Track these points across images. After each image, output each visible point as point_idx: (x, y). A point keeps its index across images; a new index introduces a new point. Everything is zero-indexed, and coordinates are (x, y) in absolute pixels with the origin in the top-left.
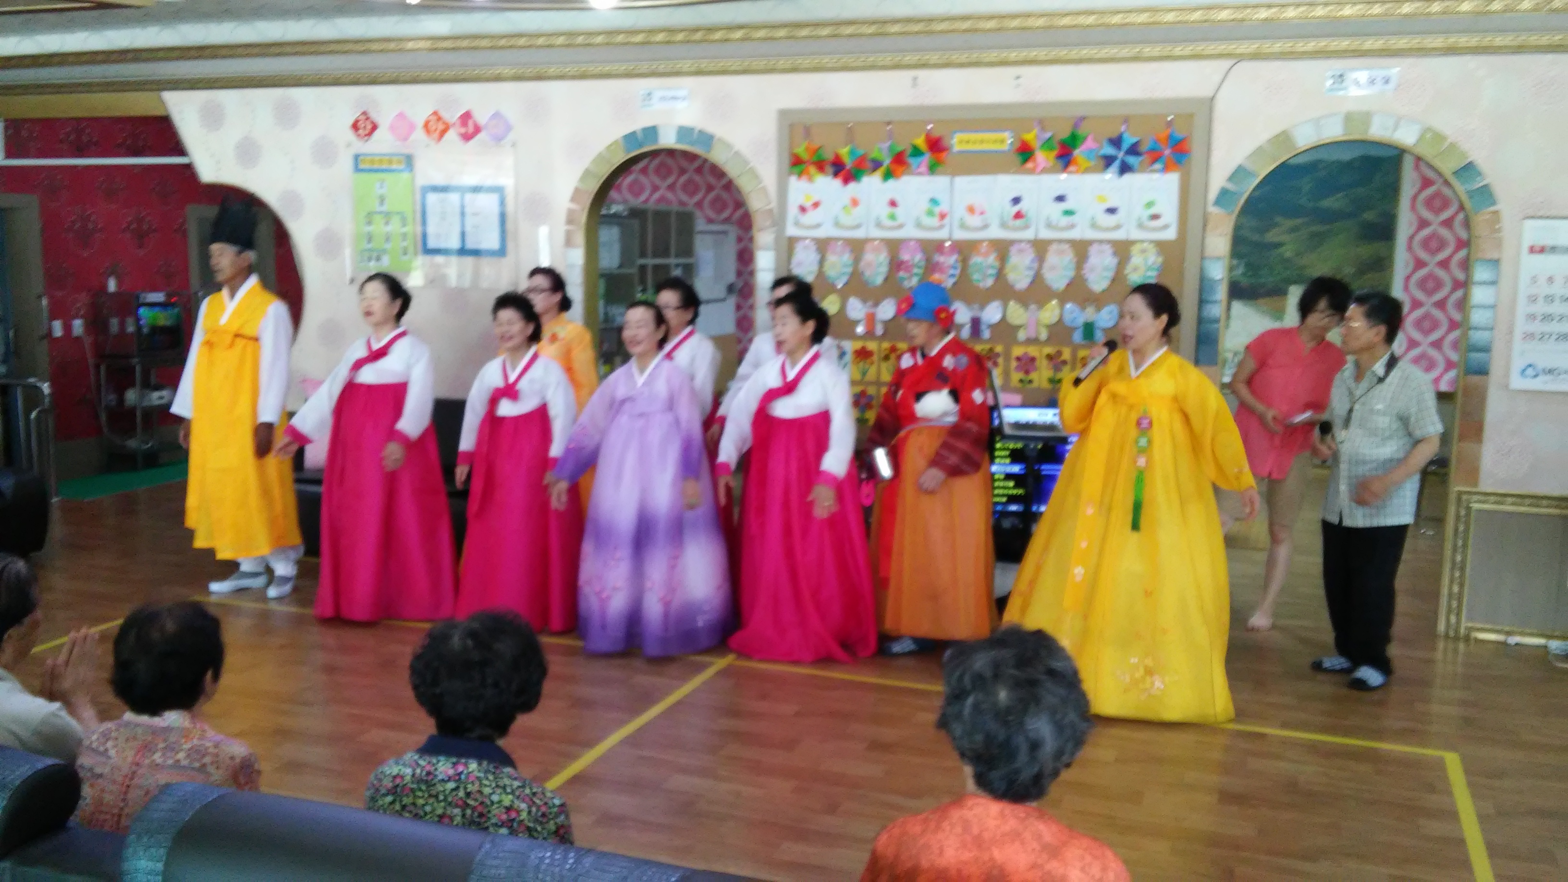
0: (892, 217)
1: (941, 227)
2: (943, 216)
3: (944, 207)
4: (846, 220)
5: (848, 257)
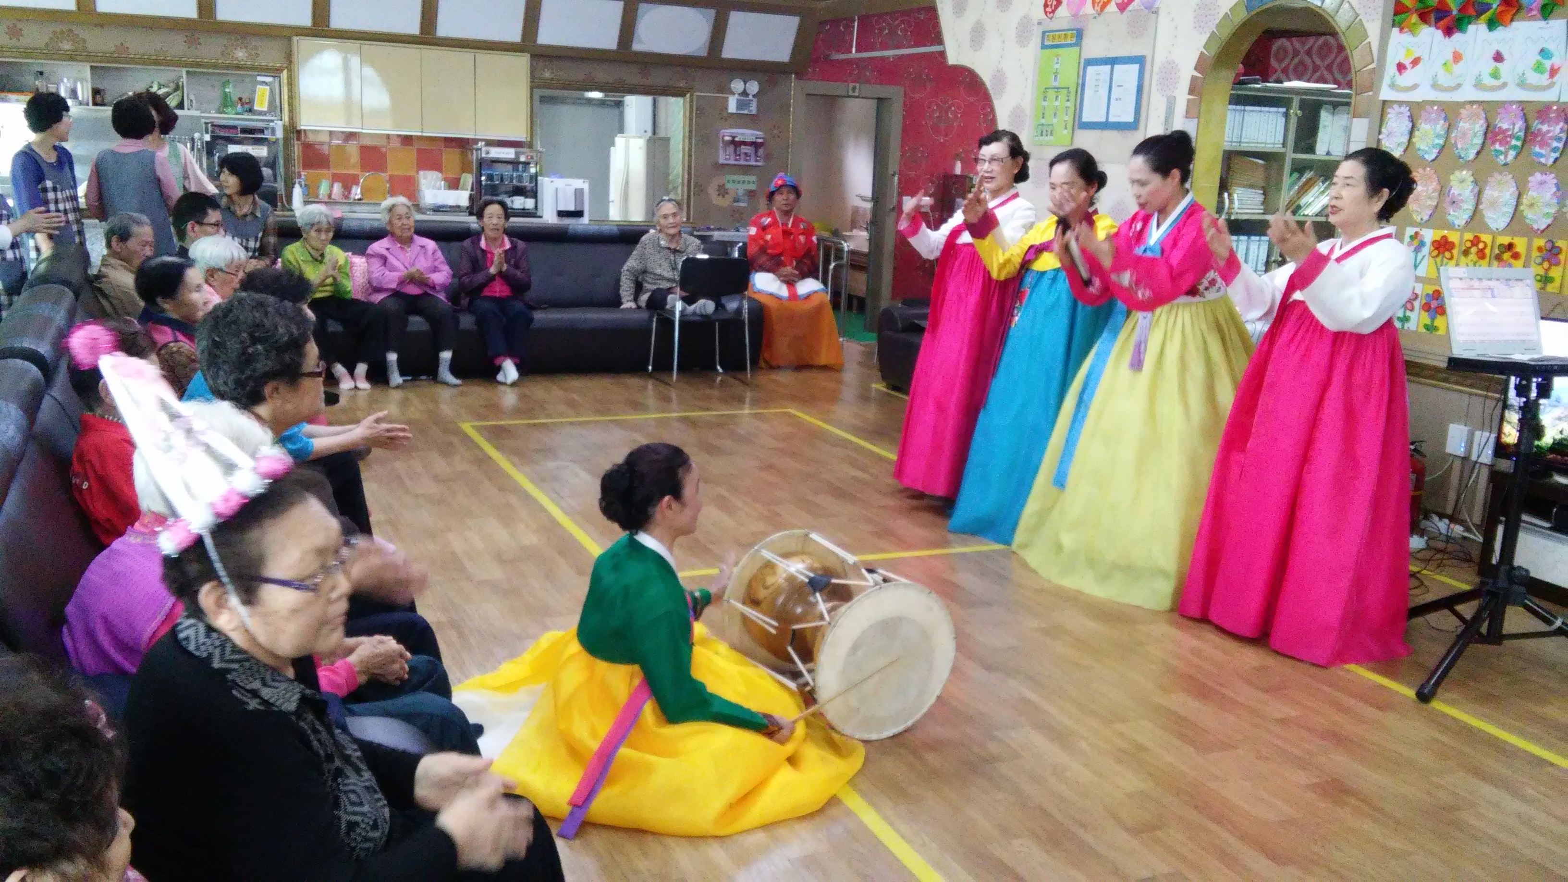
0: (1495, 75)
1: (1550, 86)
2: (1553, 72)
3: (1556, 61)
4: (1444, 80)
5: (1440, 127)
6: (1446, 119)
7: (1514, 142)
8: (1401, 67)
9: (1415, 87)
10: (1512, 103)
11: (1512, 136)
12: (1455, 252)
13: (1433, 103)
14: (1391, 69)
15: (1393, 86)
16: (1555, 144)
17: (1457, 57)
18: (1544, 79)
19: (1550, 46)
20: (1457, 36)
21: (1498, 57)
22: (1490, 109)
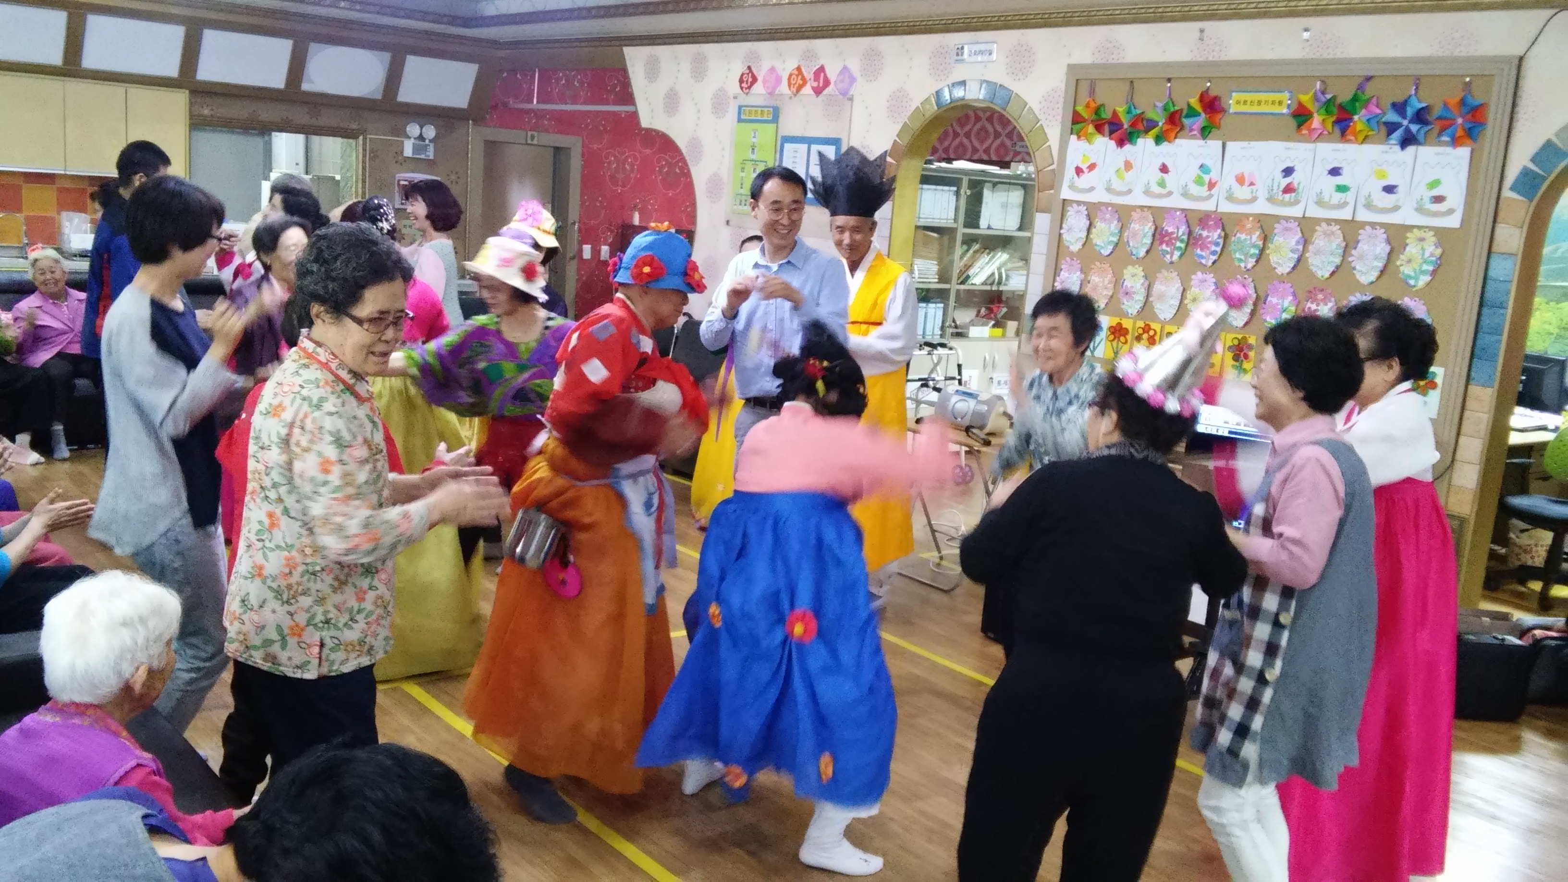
0: (1162, 184)
1: (1210, 196)
2: (1211, 185)
3: (1214, 175)
4: (1117, 185)
5: (1114, 226)
6: (1119, 220)
7: (1178, 244)
8: (1079, 171)
9: (1092, 189)
10: (1176, 210)
11: (1177, 239)
12: (1129, 337)
13: (1107, 205)
14: (1070, 172)
15: (1072, 187)
16: (1214, 248)
17: (1128, 166)
18: (1203, 191)
19: (1209, 163)
20: (1128, 147)
21: (1164, 169)
22: (1158, 214)
